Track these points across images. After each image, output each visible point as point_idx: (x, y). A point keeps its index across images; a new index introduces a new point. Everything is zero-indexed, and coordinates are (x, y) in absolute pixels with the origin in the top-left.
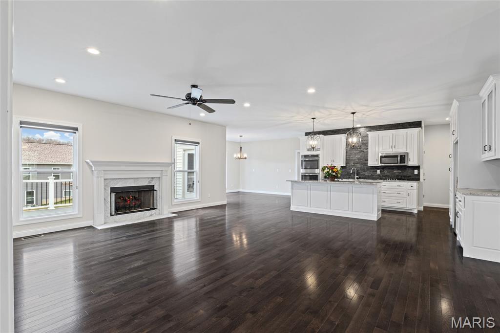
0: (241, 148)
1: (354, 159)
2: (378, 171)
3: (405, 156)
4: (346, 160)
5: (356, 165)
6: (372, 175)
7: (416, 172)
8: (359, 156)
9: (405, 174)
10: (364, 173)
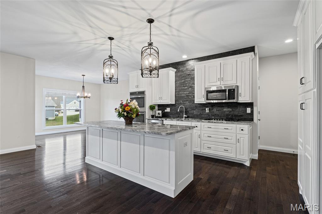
0: (83, 87)
1: (183, 95)
2: (207, 109)
3: (234, 90)
4: (175, 97)
5: (185, 102)
6: (201, 114)
7: (249, 110)
8: (188, 93)
9: (236, 113)
10: (192, 112)
